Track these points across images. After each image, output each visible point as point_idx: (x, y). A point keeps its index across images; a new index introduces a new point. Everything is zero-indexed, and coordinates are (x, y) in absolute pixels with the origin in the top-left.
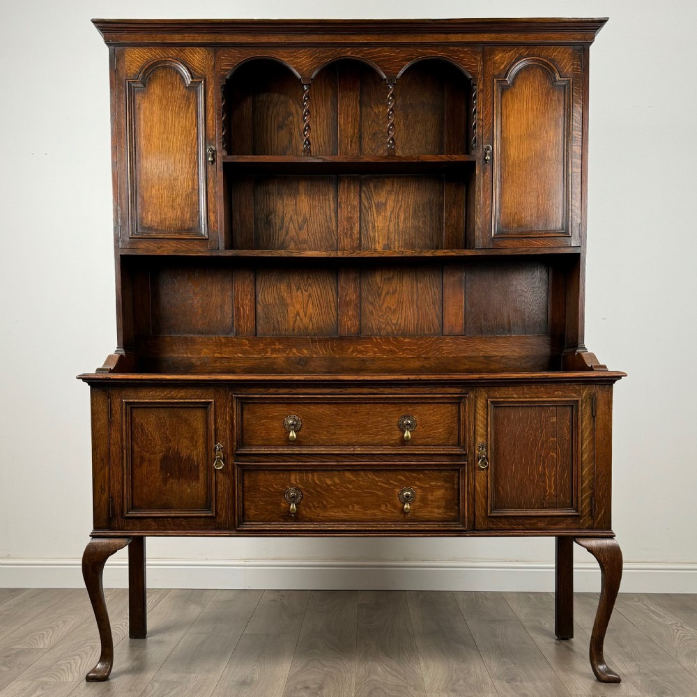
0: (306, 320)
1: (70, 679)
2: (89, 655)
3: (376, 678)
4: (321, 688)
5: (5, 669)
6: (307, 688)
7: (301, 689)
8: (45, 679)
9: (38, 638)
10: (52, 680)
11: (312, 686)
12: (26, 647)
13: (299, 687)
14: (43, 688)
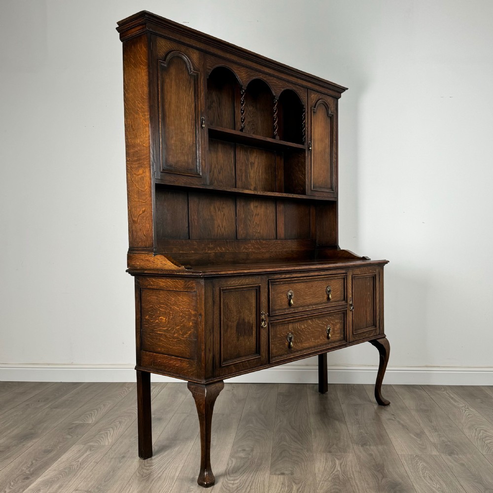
0: (223, 230)
1: (107, 444)
2: (118, 427)
3: (285, 443)
4: (252, 450)
5: (69, 437)
6: (244, 450)
7: (241, 451)
8: (91, 444)
9: (88, 416)
10: (96, 444)
11: (247, 449)
12: (81, 422)
13: (239, 449)
14: (91, 450)
